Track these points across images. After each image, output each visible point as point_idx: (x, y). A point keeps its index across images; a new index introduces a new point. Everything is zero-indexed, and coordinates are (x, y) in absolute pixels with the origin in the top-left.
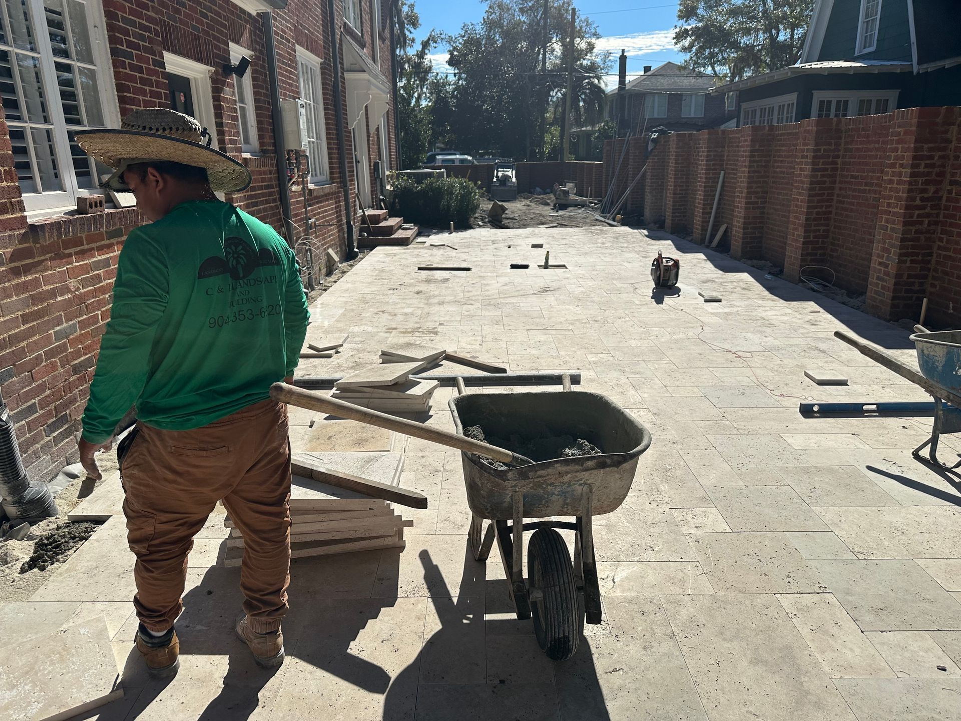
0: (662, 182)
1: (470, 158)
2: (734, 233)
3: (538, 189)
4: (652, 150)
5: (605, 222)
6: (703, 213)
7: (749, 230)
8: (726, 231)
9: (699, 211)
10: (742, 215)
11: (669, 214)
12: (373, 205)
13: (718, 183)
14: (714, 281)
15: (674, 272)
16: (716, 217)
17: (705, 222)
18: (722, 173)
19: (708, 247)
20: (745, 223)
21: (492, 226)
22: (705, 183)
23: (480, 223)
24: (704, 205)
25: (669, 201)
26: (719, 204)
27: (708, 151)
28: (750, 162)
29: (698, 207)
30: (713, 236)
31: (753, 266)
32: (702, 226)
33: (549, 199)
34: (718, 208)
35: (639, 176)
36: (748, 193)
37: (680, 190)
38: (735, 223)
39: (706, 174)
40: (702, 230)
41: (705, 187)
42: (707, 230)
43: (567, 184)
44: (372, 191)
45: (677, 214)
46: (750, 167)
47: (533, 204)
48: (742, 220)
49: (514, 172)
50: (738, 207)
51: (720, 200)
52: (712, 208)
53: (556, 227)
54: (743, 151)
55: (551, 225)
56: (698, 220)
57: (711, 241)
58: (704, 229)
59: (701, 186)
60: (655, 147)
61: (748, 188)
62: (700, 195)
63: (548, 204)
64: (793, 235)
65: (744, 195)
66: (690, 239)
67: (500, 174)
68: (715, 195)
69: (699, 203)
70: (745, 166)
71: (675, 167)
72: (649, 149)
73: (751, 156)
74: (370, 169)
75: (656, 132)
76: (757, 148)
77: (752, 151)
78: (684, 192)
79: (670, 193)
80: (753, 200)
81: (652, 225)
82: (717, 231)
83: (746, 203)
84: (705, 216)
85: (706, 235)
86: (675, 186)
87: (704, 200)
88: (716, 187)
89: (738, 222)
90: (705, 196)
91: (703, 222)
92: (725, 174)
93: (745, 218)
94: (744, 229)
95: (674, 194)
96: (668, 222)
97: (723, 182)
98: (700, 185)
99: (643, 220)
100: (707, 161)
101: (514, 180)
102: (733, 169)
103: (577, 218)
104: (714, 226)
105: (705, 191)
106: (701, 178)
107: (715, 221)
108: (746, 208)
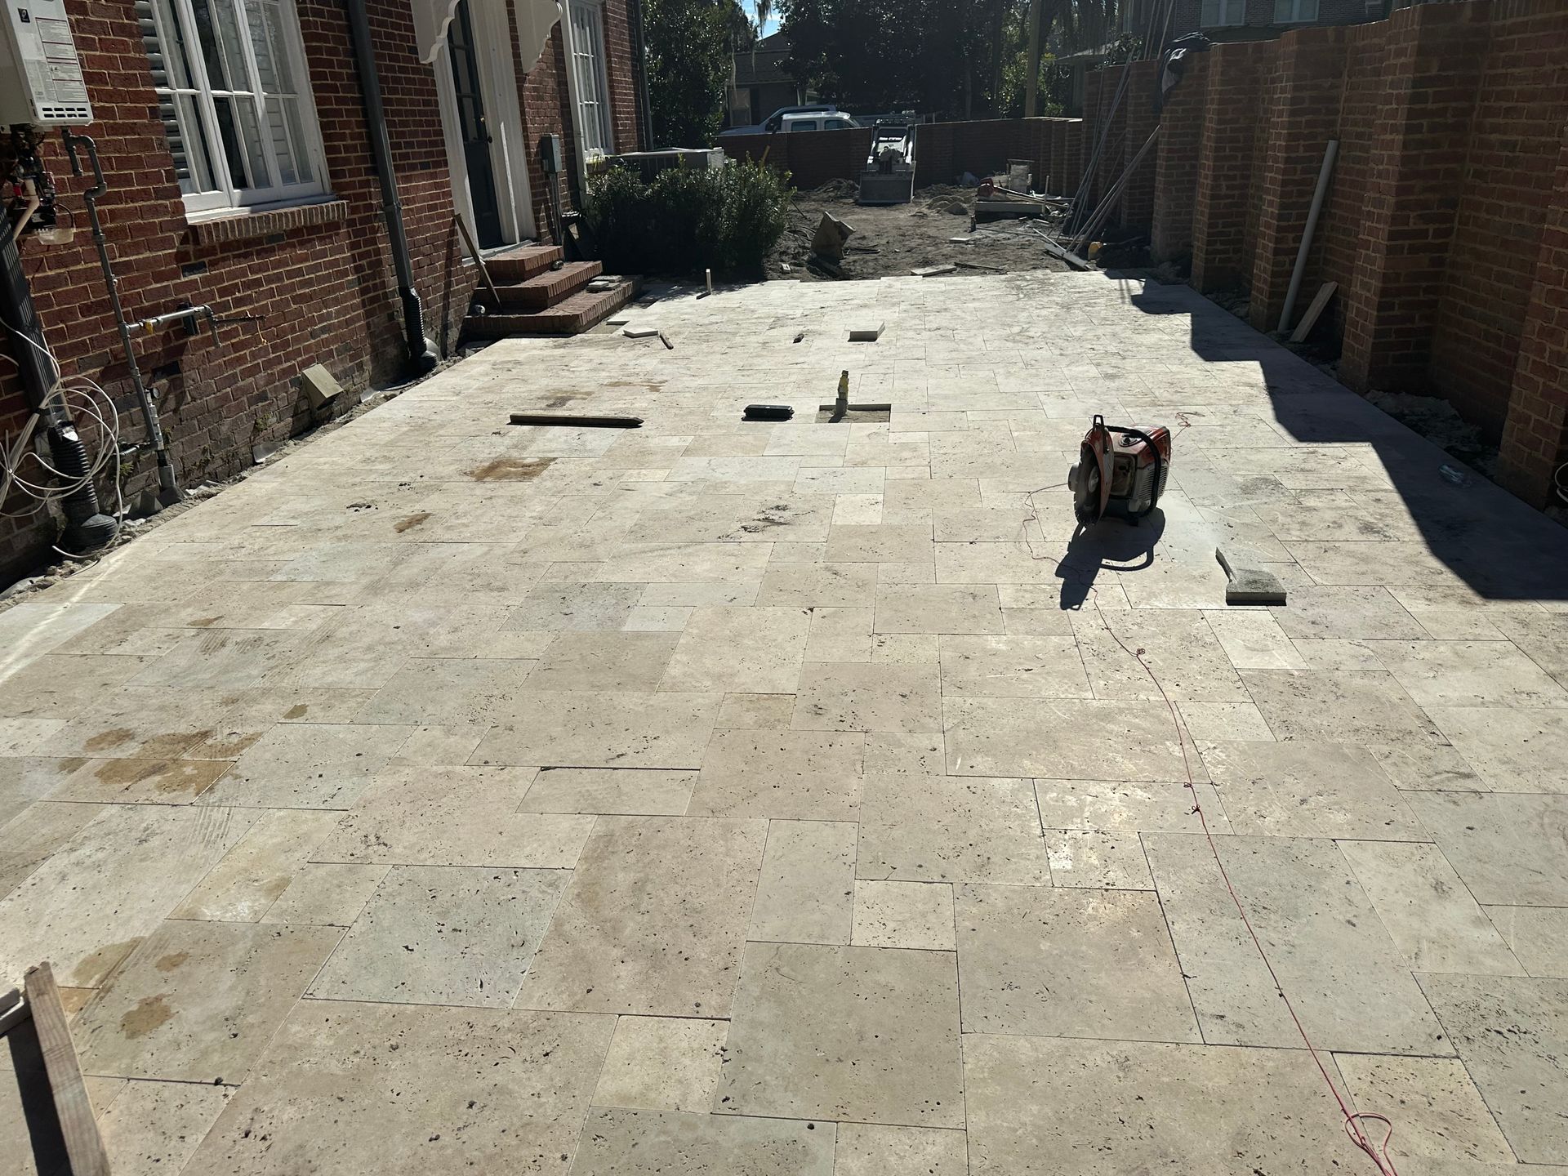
0: (1193, 166)
1: (846, 117)
2: (1351, 314)
3: (968, 176)
4: (1170, 89)
5: (1062, 258)
6: (1276, 252)
7: (1397, 312)
8: (1334, 300)
9: (1265, 246)
10: (1379, 266)
11: (1199, 243)
12: (539, 234)
13: (1318, 173)
14: (1278, 484)
15: (1145, 474)
16: (1308, 262)
17: (1281, 275)
18: (1332, 144)
19: (1283, 339)
20: (1384, 292)
21: (813, 271)
22: (1285, 172)
23: (786, 266)
24: (1279, 229)
25: (1202, 214)
26: (1318, 227)
27: (1296, 88)
28: (1411, 114)
29: (1263, 235)
30: (1299, 311)
31: (1400, 417)
32: (1272, 285)
33: (967, 201)
34: (1315, 239)
35: (1143, 151)
36: (1399, 206)
37: (1228, 187)
38: (1357, 289)
39: (1288, 149)
40: (1272, 295)
41: (1284, 183)
42: (1284, 295)
43: (1013, 167)
44: (534, 204)
45: (1218, 246)
46: (1409, 129)
47: (933, 214)
48: (1375, 283)
49: (911, 145)
50: (1366, 245)
51: (1321, 216)
52: (1298, 239)
53: (950, 272)
54: (1393, 85)
55: (941, 268)
56: (1262, 269)
57: (1293, 324)
58: (1277, 294)
59: (1273, 181)
60: (1177, 82)
61: (1400, 191)
62: (1271, 203)
63: (963, 212)
64: (1541, 350)
65: (1386, 212)
66: (1242, 311)
67: (881, 148)
68: (1308, 205)
69: (1268, 226)
70: (1394, 129)
71: (1218, 131)
72: (1164, 88)
73: (1415, 98)
74: (528, 154)
75: (1179, 45)
76: (1434, 72)
77: (1416, 83)
78: (1237, 192)
79: (1204, 195)
80: (1412, 226)
81: (1166, 265)
82: (1313, 295)
83: (1392, 236)
84: (1281, 258)
85: (1281, 308)
86: (1216, 178)
87: (1280, 217)
88: (1312, 183)
89: (1365, 285)
90: (1282, 206)
91: (1274, 274)
92: (1338, 147)
93: (1385, 278)
94: (1381, 307)
95: (1213, 197)
96: (1198, 264)
97: (1334, 169)
98: (1272, 177)
99: (1148, 252)
100: (1292, 113)
101: (908, 160)
102: (1360, 136)
103: (1005, 246)
104: (1302, 283)
105: (1283, 195)
106: (1276, 160)
107: (1305, 272)
108: (1390, 250)
